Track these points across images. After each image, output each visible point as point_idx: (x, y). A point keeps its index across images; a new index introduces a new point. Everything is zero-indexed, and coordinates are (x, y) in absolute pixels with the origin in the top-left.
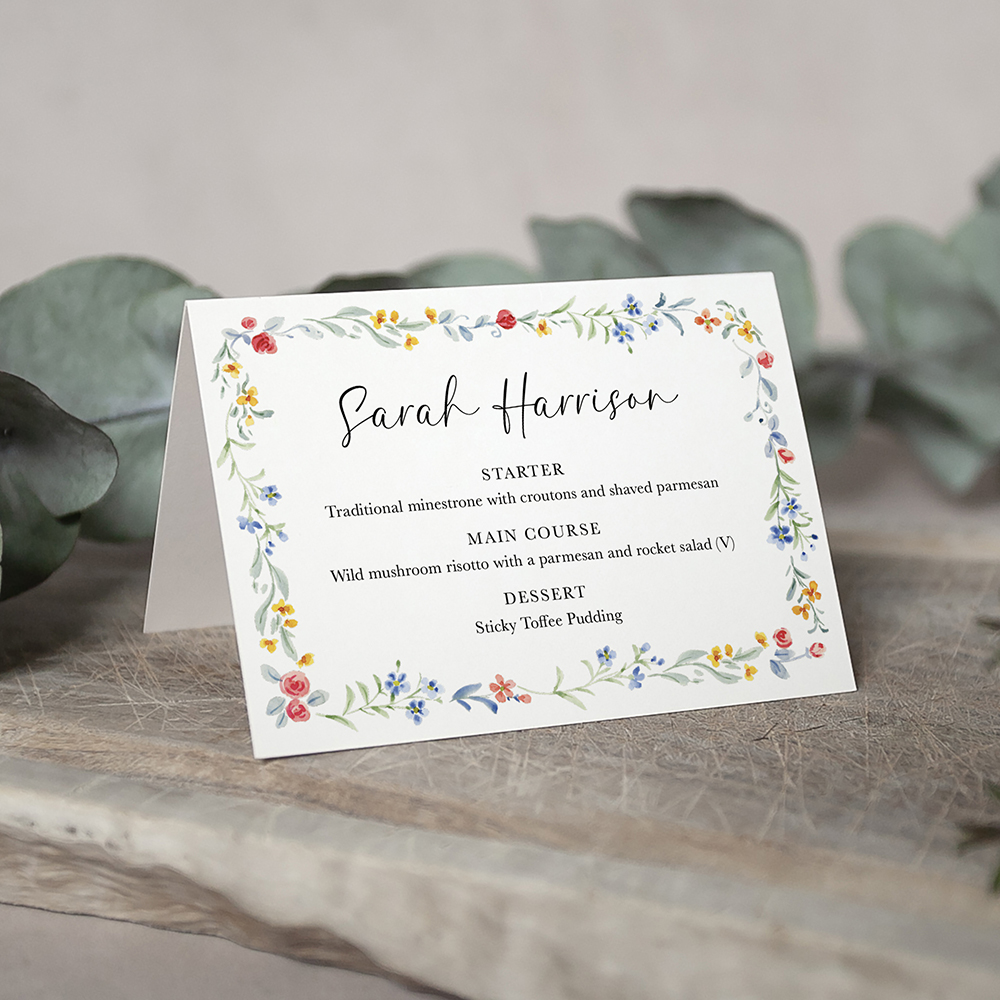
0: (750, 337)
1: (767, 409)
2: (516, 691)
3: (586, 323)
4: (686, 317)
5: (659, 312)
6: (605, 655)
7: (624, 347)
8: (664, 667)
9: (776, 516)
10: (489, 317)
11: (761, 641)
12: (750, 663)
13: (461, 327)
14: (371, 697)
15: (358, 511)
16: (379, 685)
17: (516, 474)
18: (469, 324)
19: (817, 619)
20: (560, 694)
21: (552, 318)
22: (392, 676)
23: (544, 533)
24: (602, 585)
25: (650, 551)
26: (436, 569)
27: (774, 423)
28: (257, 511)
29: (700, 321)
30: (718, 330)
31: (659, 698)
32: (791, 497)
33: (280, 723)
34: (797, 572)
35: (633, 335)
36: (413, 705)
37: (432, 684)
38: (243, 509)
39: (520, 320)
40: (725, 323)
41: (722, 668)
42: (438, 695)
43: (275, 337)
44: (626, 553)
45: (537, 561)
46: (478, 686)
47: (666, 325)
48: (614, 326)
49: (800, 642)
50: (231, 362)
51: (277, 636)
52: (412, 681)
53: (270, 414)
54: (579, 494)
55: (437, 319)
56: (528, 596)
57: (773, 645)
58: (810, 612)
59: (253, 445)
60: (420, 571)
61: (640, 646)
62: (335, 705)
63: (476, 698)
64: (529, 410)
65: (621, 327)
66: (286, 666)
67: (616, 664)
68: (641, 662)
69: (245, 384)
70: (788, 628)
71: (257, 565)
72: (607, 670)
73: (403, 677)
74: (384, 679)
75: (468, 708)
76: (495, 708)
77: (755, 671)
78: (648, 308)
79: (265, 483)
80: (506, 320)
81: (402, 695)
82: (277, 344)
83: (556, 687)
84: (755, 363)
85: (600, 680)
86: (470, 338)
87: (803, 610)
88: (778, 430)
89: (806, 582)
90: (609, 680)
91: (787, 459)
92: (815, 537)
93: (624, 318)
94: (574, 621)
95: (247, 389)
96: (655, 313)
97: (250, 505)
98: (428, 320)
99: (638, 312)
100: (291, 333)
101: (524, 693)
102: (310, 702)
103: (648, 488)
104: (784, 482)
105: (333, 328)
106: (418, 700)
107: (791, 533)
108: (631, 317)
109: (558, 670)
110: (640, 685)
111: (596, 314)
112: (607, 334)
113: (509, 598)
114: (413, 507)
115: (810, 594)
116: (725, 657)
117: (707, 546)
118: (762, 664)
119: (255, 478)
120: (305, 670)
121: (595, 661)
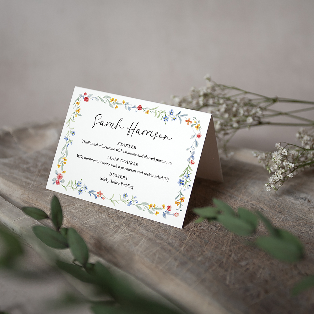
0: (198, 129)
1: (193, 149)
2: (102, 196)
3: (158, 114)
4: (184, 119)
5: (177, 116)
6: (125, 195)
7: (165, 122)
8: (137, 204)
9: (182, 177)
10: (136, 106)
11: (164, 207)
12: (158, 211)
13: (129, 107)
14: (73, 185)
15: (89, 143)
16: (76, 183)
17: (125, 145)
18: (131, 107)
19: (180, 207)
20: (111, 200)
21: (151, 110)
22: (79, 182)
23: (125, 162)
24: (132, 178)
25: (147, 175)
26: (98, 162)
27: (193, 153)
28: (69, 136)
29: (187, 121)
30: (190, 124)
31: (132, 210)
32: (189, 173)
33: (54, 184)
34: (181, 193)
35: (168, 120)
36: (80, 190)
37: (86, 187)
38: (66, 135)
39: (143, 109)
40: (193, 123)
41: (151, 209)
42: (86, 190)
43: (89, 98)
44: (141, 173)
45: (120, 168)
46: (95, 191)
47: (178, 119)
48: (164, 116)
49: (173, 211)
50: (78, 102)
51: (61, 165)
52: (82, 185)
53: (81, 115)
54: (137, 155)
55: (124, 103)
56: (115, 175)
57: (166, 209)
58: (179, 204)
59: (74, 121)
60: (95, 161)
61: (134, 196)
62: (65, 184)
63: (93, 194)
64: (135, 131)
65: (166, 117)
66: (60, 172)
67: (127, 198)
68: (133, 200)
70: (172, 207)
71: (64, 148)
72: (124, 199)
73: (81, 183)
74: (77, 182)
75: (91, 195)
76: (96, 198)
77: (158, 213)
78: (175, 114)
79: (73, 131)
80: (140, 108)
81: (79, 187)
82: (89, 100)
83: (111, 199)
84: (196, 136)
85: (121, 201)
86: (130, 110)
87: (178, 203)
88: (194, 155)
89: (182, 196)
90: (123, 202)
91: (192, 163)
92: (190, 186)
93: (168, 115)
94: (122, 185)
96: (176, 116)
97: (68, 134)
98: (123, 103)
99: (172, 114)
100: (93, 98)
101: (104, 197)
102: (61, 181)
103: (154, 159)
104: (189, 169)
105: (102, 100)
106: (82, 190)
108: (170, 115)
109: (113, 195)
111: (161, 112)
112: (162, 118)
113: (111, 174)
114: (100, 146)
115: (182, 200)
116: (153, 207)
117: (161, 178)
118: (161, 212)
119: (72, 129)
120: (63, 174)
121: (122, 196)
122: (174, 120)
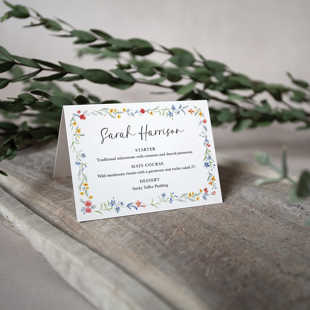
0: (201, 116)
1: (205, 133)
2: (142, 204)
3: (162, 112)
4: (186, 110)
5: (180, 109)
6: (164, 195)
7: (171, 118)
8: (178, 198)
9: (206, 160)
10: (138, 110)
11: (201, 191)
12: (198, 196)
13: (131, 113)
14: (106, 207)
15: (105, 160)
16: (109, 203)
17: (144, 150)
18: (134, 112)
19: (214, 185)
20: (152, 205)
21: (154, 111)
22: (112, 201)
23: (150, 165)
24: (163, 178)
25: (175, 169)
26: (123, 174)
27: (206, 137)
28: (80, 160)
29: (189, 111)
30: (194, 114)
31: (176, 205)
32: (209, 155)
33: (84, 213)
34: (210, 174)
35: (173, 115)
36: (117, 208)
37: (122, 203)
38: (76, 159)
39: (146, 111)
40: (196, 112)
41: (191, 198)
42: (123, 206)
43: (85, 116)
44: (170, 170)
45: (148, 172)
46: (133, 203)
47: (181, 112)
48: (169, 113)
49: (210, 191)
50: (74, 122)
51: (84, 191)
52: (117, 202)
53: (84, 135)
54: (159, 155)
55: (126, 111)
56: (146, 181)
57: (204, 192)
58: (213, 184)
59: (79, 143)
60: (119, 175)
61: (172, 193)
62: (97, 209)
63: (132, 206)
64: (148, 134)
65: (170, 113)
66: (86, 199)
67: (166, 197)
68: (172, 197)
69: (78, 127)
70: (207, 188)
71: (79, 174)
72: (164, 199)
73: (115, 201)
74: (110, 202)
75: (130, 209)
76: (137, 209)
77: (199, 198)
78: (177, 108)
79: (82, 153)
80: (143, 111)
81: (114, 206)
82: (86, 117)
83: (152, 203)
84: (202, 122)
85: (162, 201)
86: (133, 116)
87: (211, 183)
88: (207, 139)
89: (212, 176)
90: (164, 201)
91: (209, 146)
92: (215, 165)
93: (171, 111)
94: (157, 187)
95: (78, 129)
96: (179, 109)
97: (78, 158)
98: (124, 111)
99: (175, 109)
100: (89, 114)
101: (144, 205)
102: (92, 208)
103: (175, 153)
104: (208, 152)
105: (100, 113)
106: (118, 207)
107: (209, 164)
108: (173, 110)
109: (152, 199)
110: (172, 202)
111: (164, 110)
112: (167, 115)
113: (141, 181)
114: (118, 159)
115: (213, 179)
116: (192, 195)
117: (189, 168)
118: (201, 197)
119: (79, 152)
120: (91, 200)
121: (161, 197)
122: (178, 113)
